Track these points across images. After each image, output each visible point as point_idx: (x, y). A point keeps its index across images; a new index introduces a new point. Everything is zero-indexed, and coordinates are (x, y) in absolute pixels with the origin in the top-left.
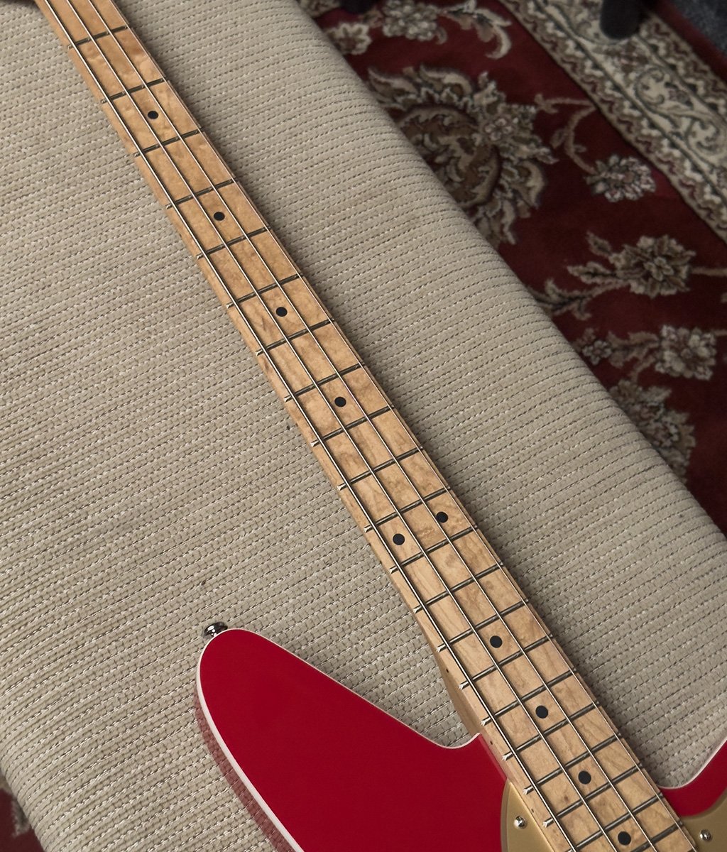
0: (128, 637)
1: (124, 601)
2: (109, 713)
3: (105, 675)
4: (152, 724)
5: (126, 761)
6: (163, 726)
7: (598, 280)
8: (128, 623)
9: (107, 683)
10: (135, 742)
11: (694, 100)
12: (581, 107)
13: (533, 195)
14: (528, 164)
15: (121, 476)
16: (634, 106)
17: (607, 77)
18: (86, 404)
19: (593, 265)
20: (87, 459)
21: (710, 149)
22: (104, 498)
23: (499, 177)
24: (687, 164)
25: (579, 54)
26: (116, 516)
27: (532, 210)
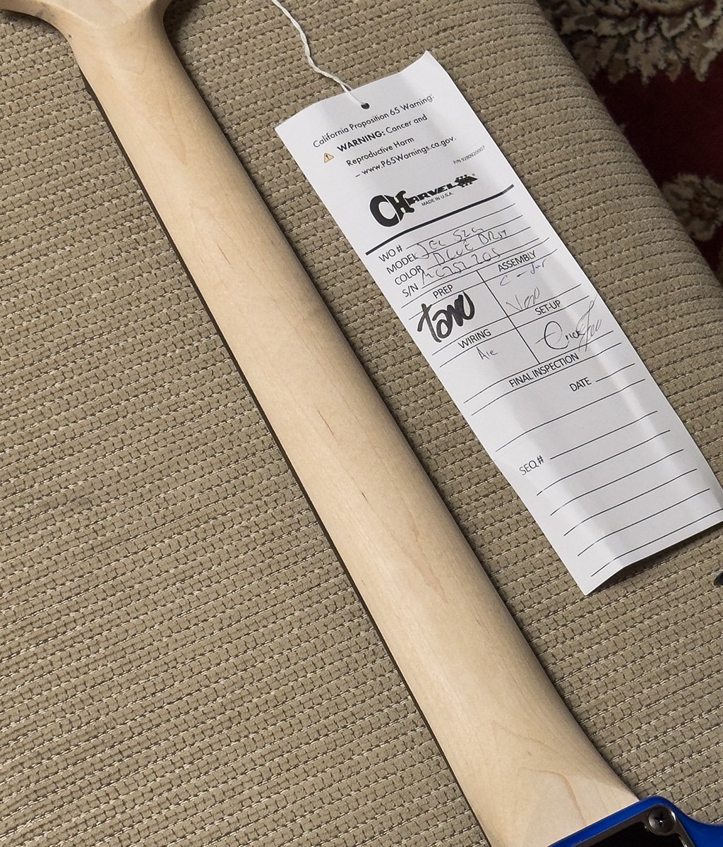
0: (78, 646)
1: (74, 599)
2: (46, 743)
3: (45, 693)
4: (102, 761)
5: (66, 806)
6: (116, 764)
8: (78, 628)
9: (46, 704)
10: (78, 783)
15: (82, 434)
18: (44, 334)
20: (39, 408)
22: (58, 462)
26: (71, 487)
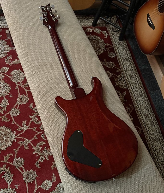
7: (103, 64)
11: (125, 50)
12: (111, 46)
13: (101, 53)
14: (102, 50)
16: (117, 48)
17: (116, 44)
19: (103, 62)
21: (123, 56)
23: (99, 50)
24: (120, 56)
25: (114, 41)
27: (100, 54)
